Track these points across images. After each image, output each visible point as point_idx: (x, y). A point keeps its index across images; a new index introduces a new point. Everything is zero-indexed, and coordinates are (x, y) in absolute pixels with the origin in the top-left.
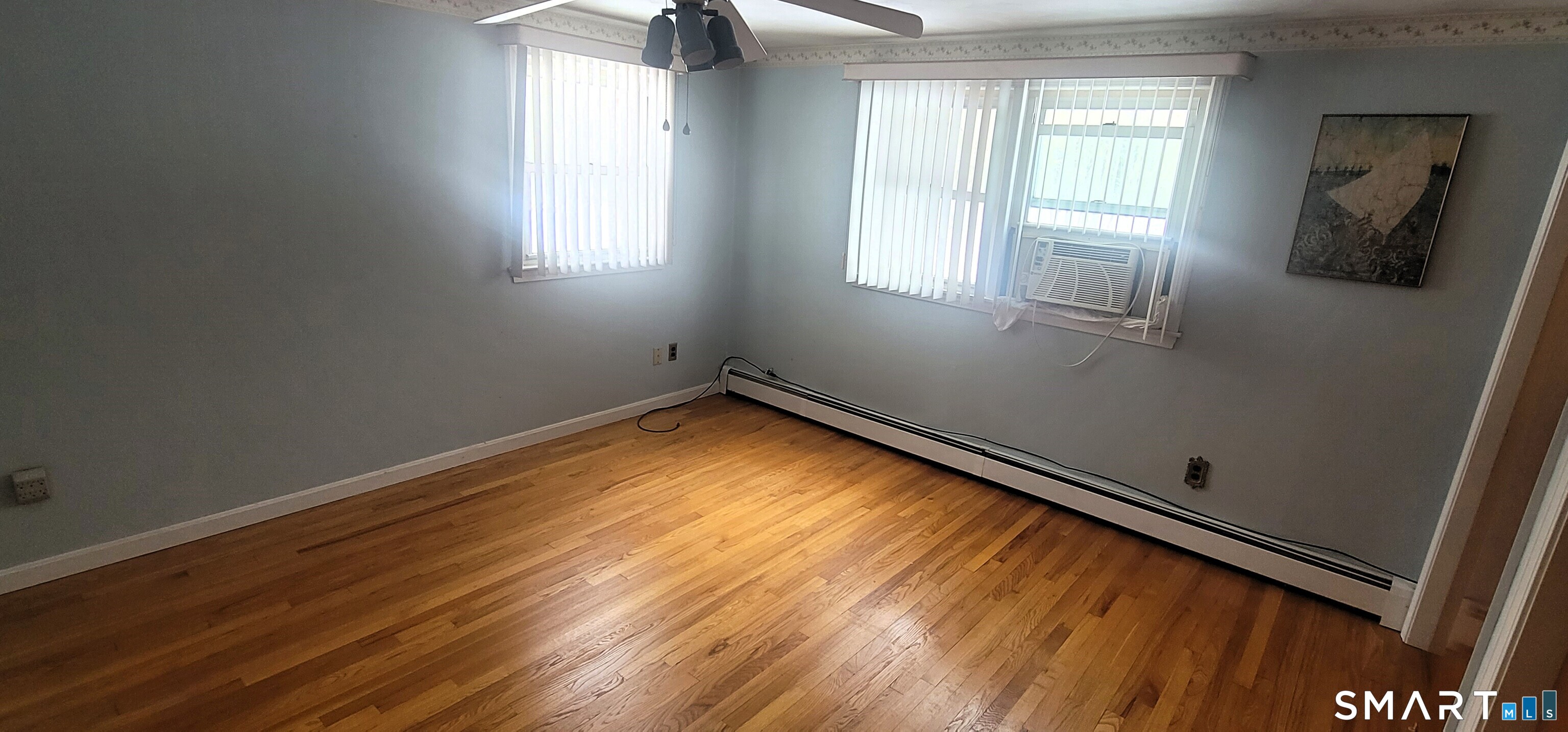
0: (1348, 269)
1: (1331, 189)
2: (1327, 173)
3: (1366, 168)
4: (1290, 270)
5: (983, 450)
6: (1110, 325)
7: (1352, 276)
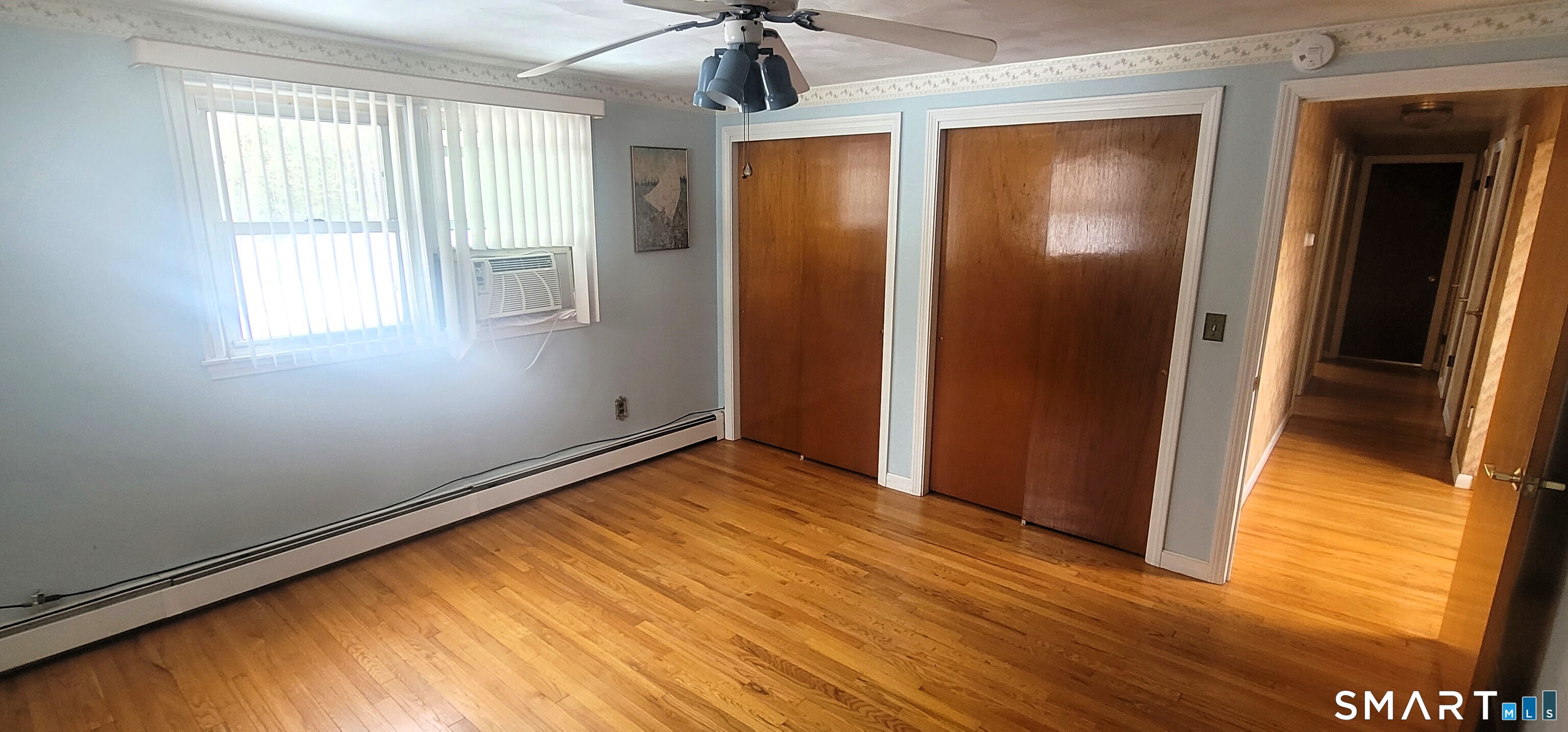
0: (661, 243)
1: (645, 194)
2: (642, 184)
3: (656, 181)
4: (638, 251)
5: (471, 488)
6: (551, 321)
7: (664, 248)
